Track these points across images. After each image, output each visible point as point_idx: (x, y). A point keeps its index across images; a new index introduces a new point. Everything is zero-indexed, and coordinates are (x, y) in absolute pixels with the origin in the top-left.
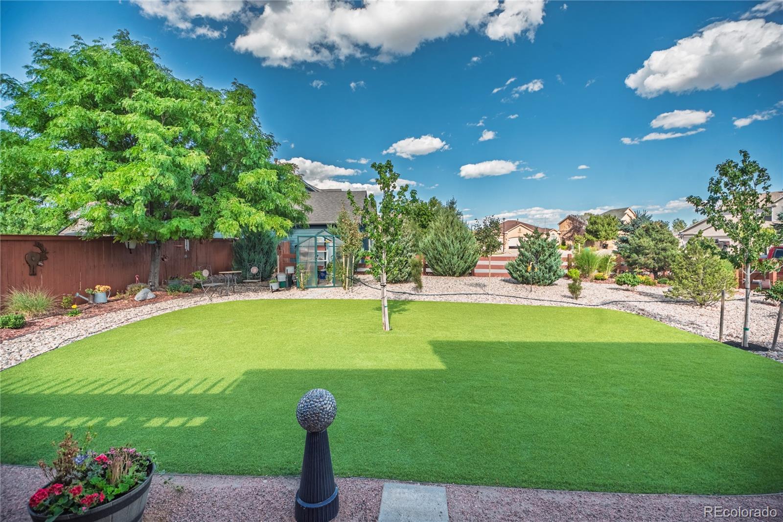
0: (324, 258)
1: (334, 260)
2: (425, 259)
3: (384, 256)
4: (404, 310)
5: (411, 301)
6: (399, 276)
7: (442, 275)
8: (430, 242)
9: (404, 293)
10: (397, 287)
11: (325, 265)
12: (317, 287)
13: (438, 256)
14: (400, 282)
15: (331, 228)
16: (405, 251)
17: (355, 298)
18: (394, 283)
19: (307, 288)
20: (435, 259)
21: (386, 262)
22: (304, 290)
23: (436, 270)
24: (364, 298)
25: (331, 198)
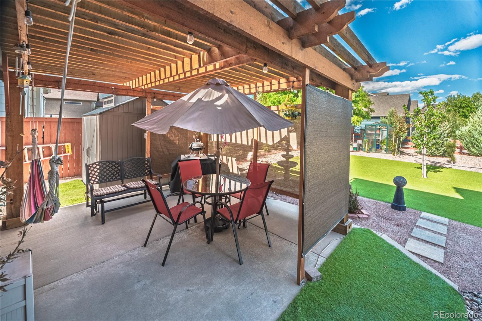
0: (378, 137)
1: (387, 138)
2: (461, 142)
3: (425, 139)
4: (439, 171)
5: (446, 168)
6: (436, 152)
7: (478, 156)
8: (467, 131)
9: (440, 163)
10: (434, 159)
11: (379, 141)
12: (375, 152)
13: (474, 142)
14: (436, 156)
15: (383, 119)
16: (442, 137)
17: (402, 161)
18: (431, 156)
19: (369, 152)
20: (472, 143)
21: (426, 142)
22: (367, 153)
23: (472, 152)
24: (408, 162)
25: (382, 100)
